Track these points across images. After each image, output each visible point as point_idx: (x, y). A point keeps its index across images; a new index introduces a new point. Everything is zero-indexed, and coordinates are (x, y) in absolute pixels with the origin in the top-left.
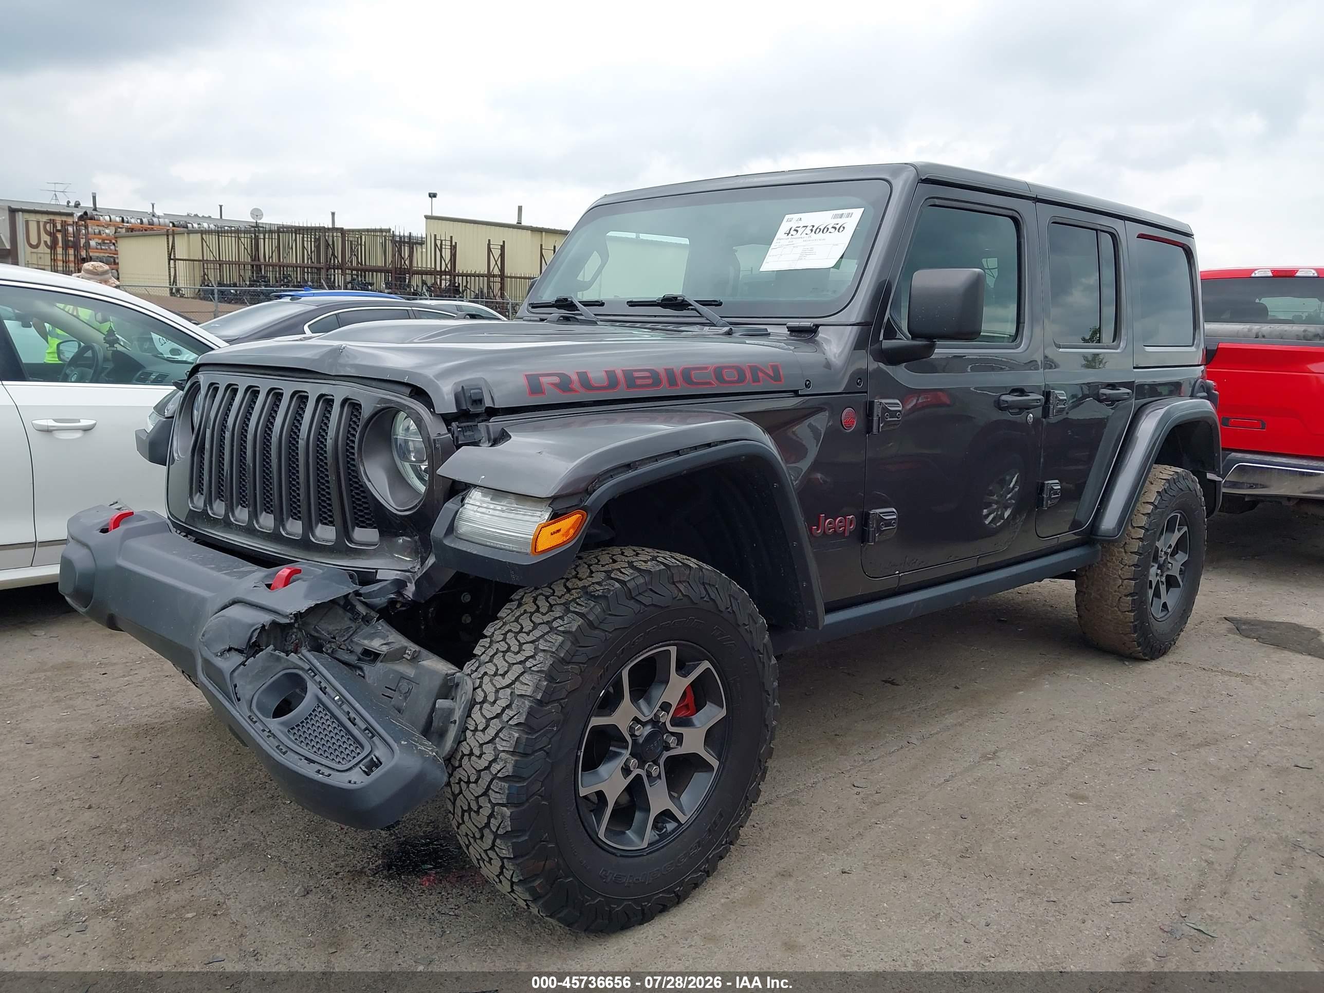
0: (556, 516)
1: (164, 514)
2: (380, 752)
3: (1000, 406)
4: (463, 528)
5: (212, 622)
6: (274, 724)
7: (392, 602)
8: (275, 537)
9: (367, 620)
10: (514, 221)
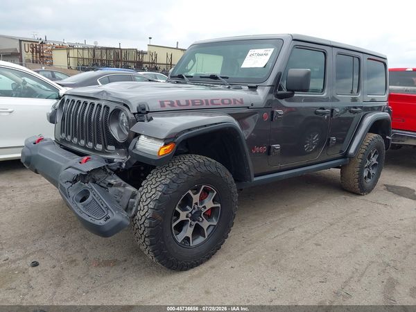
0: (165, 145)
1: (54, 139)
2: (110, 215)
3: (316, 113)
4: (138, 147)
5: (63, 173)
6: (80, 205)
7: (119, 169)
8: (85, 147)
9: (110, 174)
10: (175, 47)
